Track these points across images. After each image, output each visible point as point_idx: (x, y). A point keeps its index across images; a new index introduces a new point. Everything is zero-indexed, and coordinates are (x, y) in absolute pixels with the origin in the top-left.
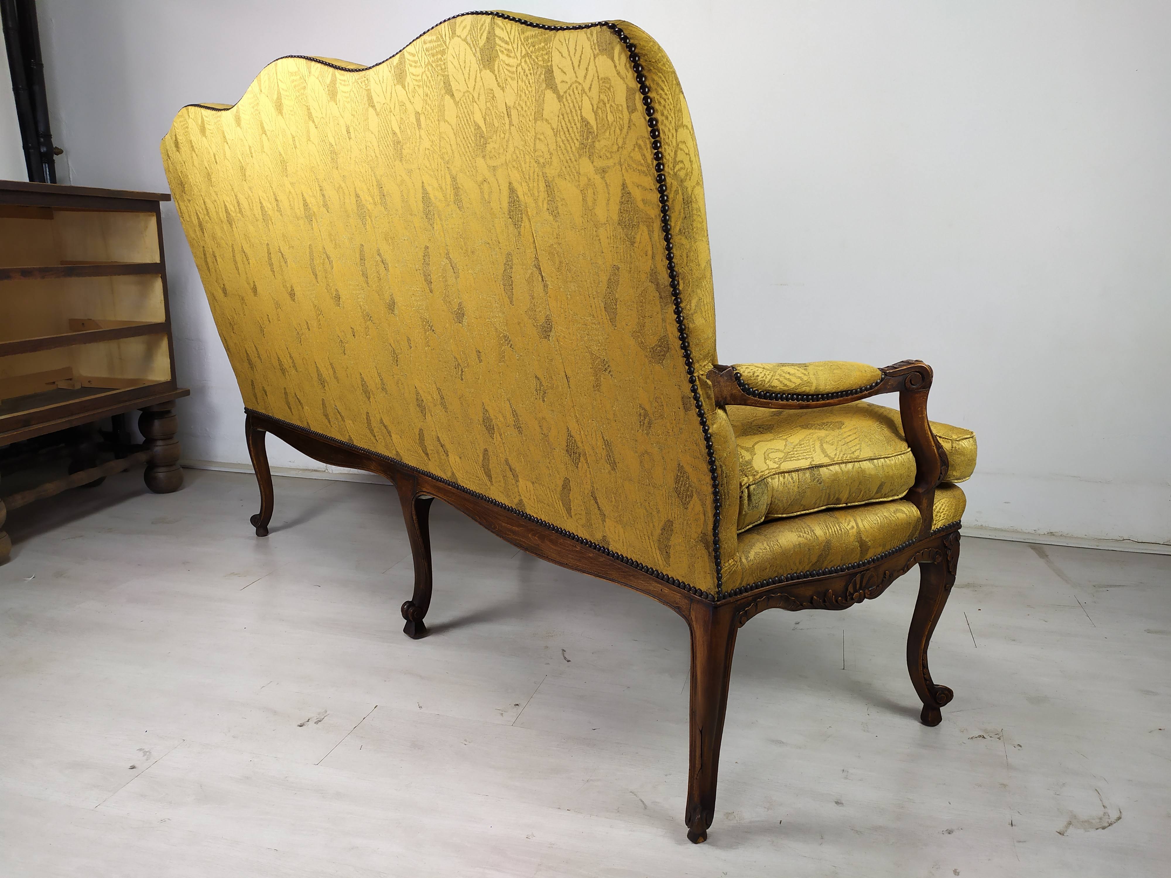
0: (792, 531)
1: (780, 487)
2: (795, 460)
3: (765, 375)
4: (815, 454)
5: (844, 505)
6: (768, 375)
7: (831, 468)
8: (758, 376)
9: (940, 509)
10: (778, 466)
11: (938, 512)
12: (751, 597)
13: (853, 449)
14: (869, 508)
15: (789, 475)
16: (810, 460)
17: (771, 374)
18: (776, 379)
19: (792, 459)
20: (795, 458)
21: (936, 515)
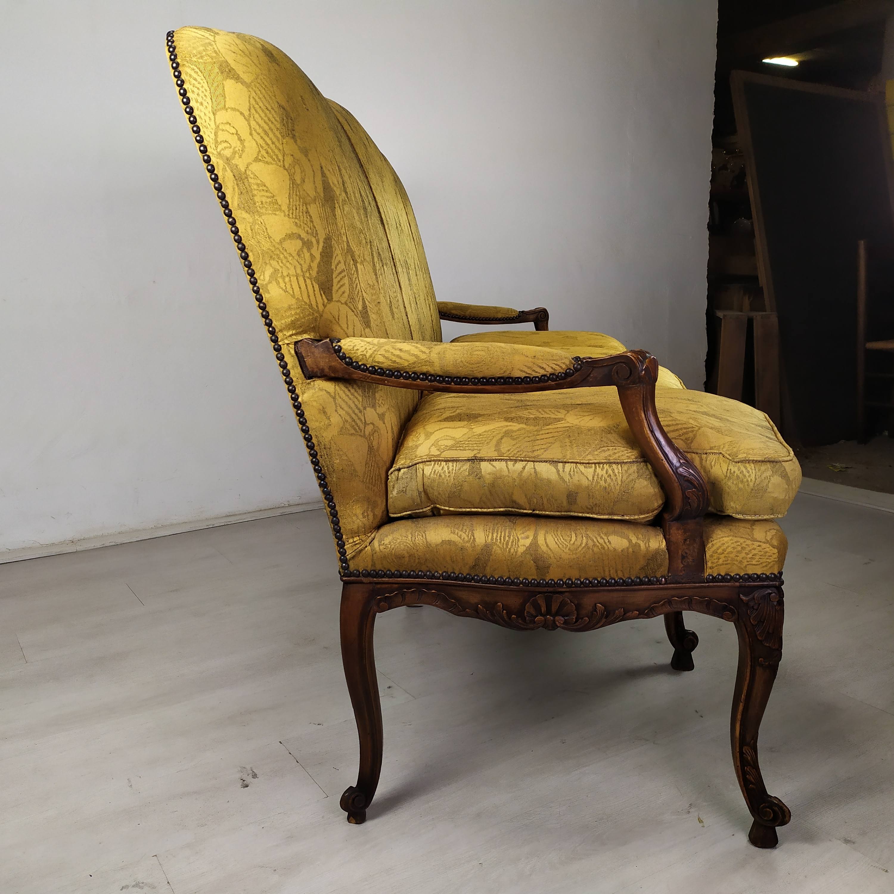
0: (448, 526)
1: (432, 475)
2: (461, 450)
3: (366, 349)
4: (486, 446)
5: (530, 511)
6: (370, 349)
7: (494, 463)
8: (358, 350)
9: (718, 549)
10: (439, 453)
11: (715, 552)
12: (396, 585)
13: (536, 448)
14: (573, 523)
15: (446, 464)
16: (475, 452)
17: (374, 349)
18: (380, 355)
19: (458, 448)
20: (462, 448)
21: (711, 556)
